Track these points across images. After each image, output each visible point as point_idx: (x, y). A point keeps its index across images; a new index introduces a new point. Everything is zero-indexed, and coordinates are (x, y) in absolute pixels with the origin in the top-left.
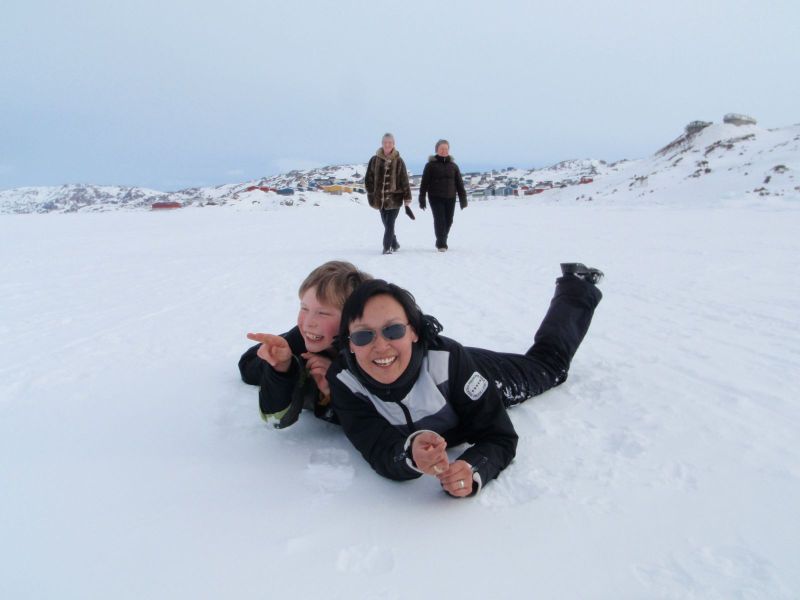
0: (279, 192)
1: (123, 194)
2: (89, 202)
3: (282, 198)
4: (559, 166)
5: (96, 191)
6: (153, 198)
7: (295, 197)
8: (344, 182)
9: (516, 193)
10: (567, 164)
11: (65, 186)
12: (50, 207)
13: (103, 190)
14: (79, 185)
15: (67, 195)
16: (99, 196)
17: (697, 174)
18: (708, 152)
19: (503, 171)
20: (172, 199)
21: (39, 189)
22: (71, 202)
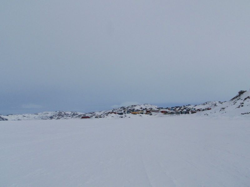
0: (119, 114)
1: (72, 114)
2: (63, 116)
3: (120, 115)
4: (205, 104)
5: (65, 113)
6: (81, 115)
7: (123, 115)
8: (138, 110)
9: (189, 113)
10: (208, 103)
11: (56, 111)
12: (51, 118)
13: (67, 113)
14: (60, 111)
15: (56, 114)
16: (65, 114)
17: (239, 107)
18: (245, 100)
19: (187, 106)
20: (87, 115)
21: (48, 112)
22: (58, 116)
